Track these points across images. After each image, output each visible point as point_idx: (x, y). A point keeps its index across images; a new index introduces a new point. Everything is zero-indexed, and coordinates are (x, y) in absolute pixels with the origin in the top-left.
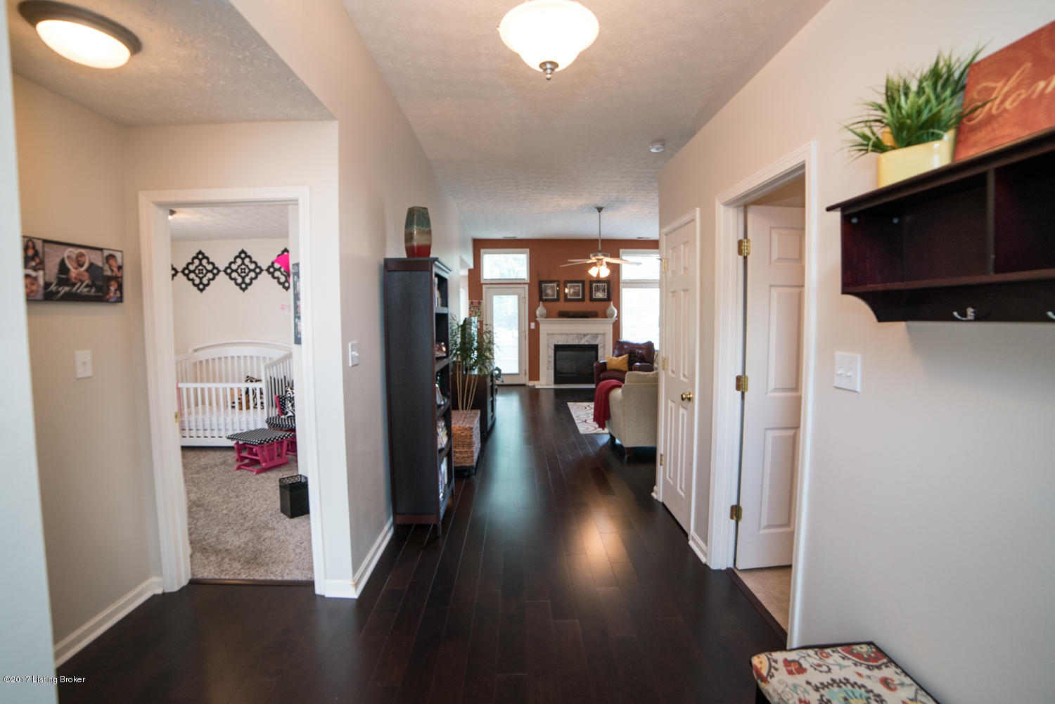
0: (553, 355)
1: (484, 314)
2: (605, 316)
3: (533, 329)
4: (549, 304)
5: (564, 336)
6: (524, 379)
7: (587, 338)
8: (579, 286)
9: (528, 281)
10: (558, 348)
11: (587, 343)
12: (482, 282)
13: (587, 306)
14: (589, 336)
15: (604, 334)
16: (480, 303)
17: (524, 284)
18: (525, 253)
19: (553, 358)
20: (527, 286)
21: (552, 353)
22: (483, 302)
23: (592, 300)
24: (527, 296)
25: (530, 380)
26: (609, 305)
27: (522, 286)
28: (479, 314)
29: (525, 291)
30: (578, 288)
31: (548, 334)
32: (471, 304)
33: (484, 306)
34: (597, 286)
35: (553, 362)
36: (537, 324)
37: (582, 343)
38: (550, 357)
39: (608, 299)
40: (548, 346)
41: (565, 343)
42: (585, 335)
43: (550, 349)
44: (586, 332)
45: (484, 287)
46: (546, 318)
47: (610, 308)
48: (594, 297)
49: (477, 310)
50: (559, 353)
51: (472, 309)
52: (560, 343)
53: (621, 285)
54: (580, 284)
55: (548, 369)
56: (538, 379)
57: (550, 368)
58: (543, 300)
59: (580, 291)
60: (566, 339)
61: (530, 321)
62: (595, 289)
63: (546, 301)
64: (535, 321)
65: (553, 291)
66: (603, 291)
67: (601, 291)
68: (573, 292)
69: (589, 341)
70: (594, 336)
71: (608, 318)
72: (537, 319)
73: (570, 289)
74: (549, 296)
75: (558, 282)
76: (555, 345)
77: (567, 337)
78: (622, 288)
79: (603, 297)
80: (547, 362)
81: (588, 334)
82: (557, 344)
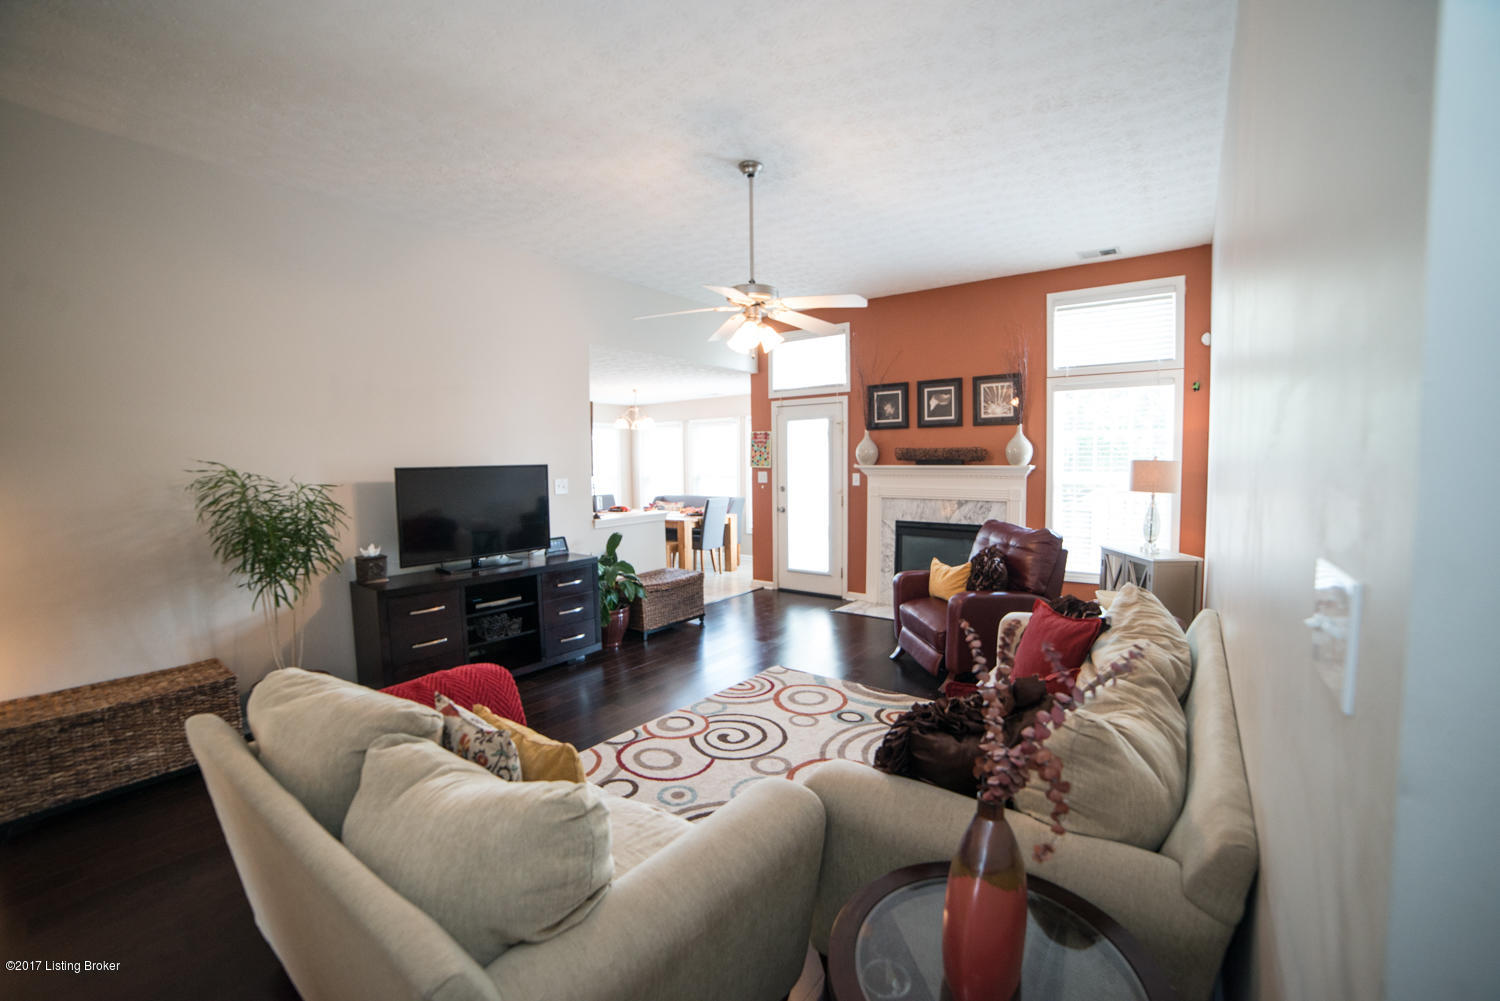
0: (893, 543)
1: (774, 456)
2: (1004, 461)
3: (856, 487)
4: (886, 434)
5: (915, 503)
6: (839, 587)
7: (966, 509)
8: (949, 392)
9: (848, 390)
10: (904, 529)
11: (964, 522)
12: (771, 396)
13: (966, 437)
14: (970, 506)
15: (1005, 503)
16: (766, 436)
17: (841, 394)
18: (844, 331)
19: (893, 549)
20: (845, 399)
21: (891, 538)
22: (772, 434)
23: (979, 422)
24: (846, 420)
25: (851, 588)
26: (1015, 432)
27: (839, 399)
28: (766, 456)
29: (841, 408)
30: (946, 397)
31: (883, 498)
32: (755, 436)
33: (774, 441)
34: (991, 388)
35: (892, 559)
36: (864, 479)
38: (887, 546)
39: (1013, 421)
40: (884, 523)
41: (917, 520)
42: (961, 504)
43: (886, 529)
44: (962, 497)
45: (774, 404)
46: (876, 463)
47: (1014, 440)
48: (983, 416)
49: (763, 450)
50: (907, 540)
51: (756, 448)
52: (908, 518)
53: (1049, 383)
54: (952, 388)
55: (883, 571)
56: (863, 590)
57: (887, 570)
58: (873, 425)
59: (951, 403)
60: (920, 511)
61: (851, 471)
62: (985, 397)
63: (878, 427)
64: (858, 471)
65: (895, 406)
66: (1004, 400)
67: (1000, 402)
68: (937, 406)
69: (970, 518)
70: (982, 507)
71: (1008, 464)
72: (856, 466)
73: (929, 399)
74: (888, 418)
75: (905, 387)
76: (897, 522)
77: (922, 505)
78: (1054, 390)
79: (1004, 415)
80: (882, 556)
81: (967, 502)
82: (901, 519)
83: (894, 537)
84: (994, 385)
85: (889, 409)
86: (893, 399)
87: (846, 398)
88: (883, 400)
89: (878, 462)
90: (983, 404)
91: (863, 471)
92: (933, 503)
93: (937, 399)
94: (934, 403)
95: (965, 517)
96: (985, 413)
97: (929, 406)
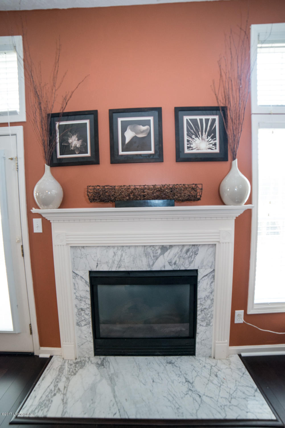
0: (89, 296)
3: (38, 234)
4: (73, 172)
5: (111, 251)
7: (169, 255)
8: (147, 123)
9: (24, 119)
10: (99, 280)
11: (168, 268)
14: (175, 251)
15: (214, 245)
17: (13, 124)
19: (89, 302)
20: (19, 130)
21: (85, 290)
23: (181, 158)
25: (43, 343)
27: (9, 130)
29: (16, 140)
30: (143, 128)
34: (194, 121)
35: (89, 312)
36: (47, 225)
37: (157, 267)
38: (80, 299)
40: (75, 274)
42: (164, 249)
43: (78, 281)
44: (166, 242)
48: (187, 151)
50: (102, 289)
52: (104, 267)
53: (254, 119)
54: (151, 118)
55: (78, 324)
56: (58, 344)
57: (83, 323)
58: (55, 161)
59: (149, 134)
60: (117, 258)
61: (30, 217)
62: (188, 130)
63: (61, 163)
64: (39, 216)
65: (82, 137)
66: (209, 135)
67: (205, 136)
68: (134, 140)
69: (175, 264)
70: (188, 251)
71: (224, 204)
72: (34, 210)
73: (124, 130)
74: (73, 152)
75: (93, 115)
76: (91, 272)
77: (119, 253)
78: (260, 126)
79: (210, 151)
80: (76, 310)
81: (171, 246)
82: (95, 269)
83: (88, 289)
84: (198, 118)
85: (74, 141)
86: (80, 130)
87: (20, 128)
88: (66, 131)
89: (62, 205)
90: (186, 138)
91: (44, 216)
92: (132, 250)
93: (132, 130)
94: (129, 135)
95: (170, 263)
96: (188, 148)
97: (123, 138)
